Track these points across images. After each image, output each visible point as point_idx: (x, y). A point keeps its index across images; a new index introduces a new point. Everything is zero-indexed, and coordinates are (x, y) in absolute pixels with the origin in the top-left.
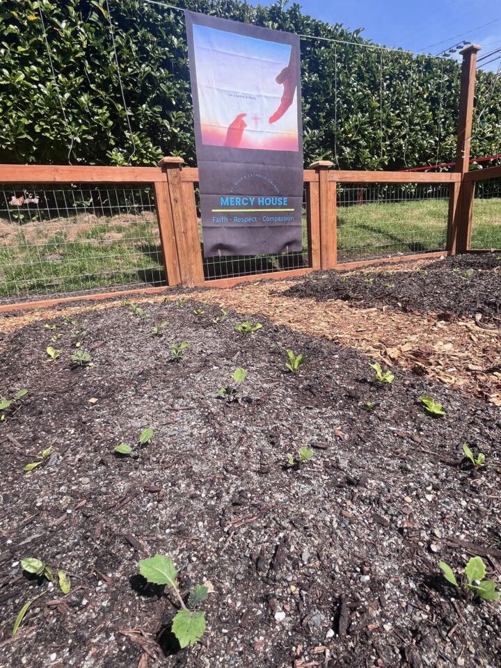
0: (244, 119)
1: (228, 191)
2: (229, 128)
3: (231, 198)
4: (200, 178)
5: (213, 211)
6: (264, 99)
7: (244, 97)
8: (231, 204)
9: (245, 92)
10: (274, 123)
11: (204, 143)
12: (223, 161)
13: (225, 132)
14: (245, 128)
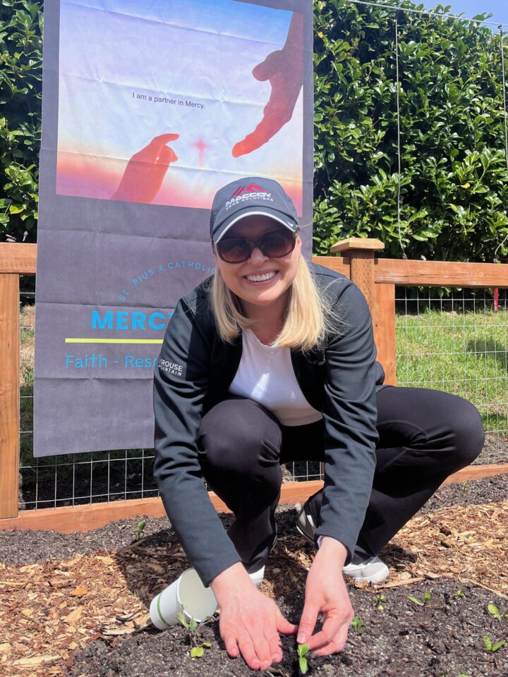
0: (170, 144)
1: (113, 297)
2: (131, 163)
3: (120, 314)
4: (38, 266)
5: (68, 340)
6: (224, 107)
7: (172, 102)
8: (119, 327)
9: (179, 93)
10: (245, 157)
11: (60, 191)
12: (105, 231)
13: (120, 169)
14: (171, 164)
